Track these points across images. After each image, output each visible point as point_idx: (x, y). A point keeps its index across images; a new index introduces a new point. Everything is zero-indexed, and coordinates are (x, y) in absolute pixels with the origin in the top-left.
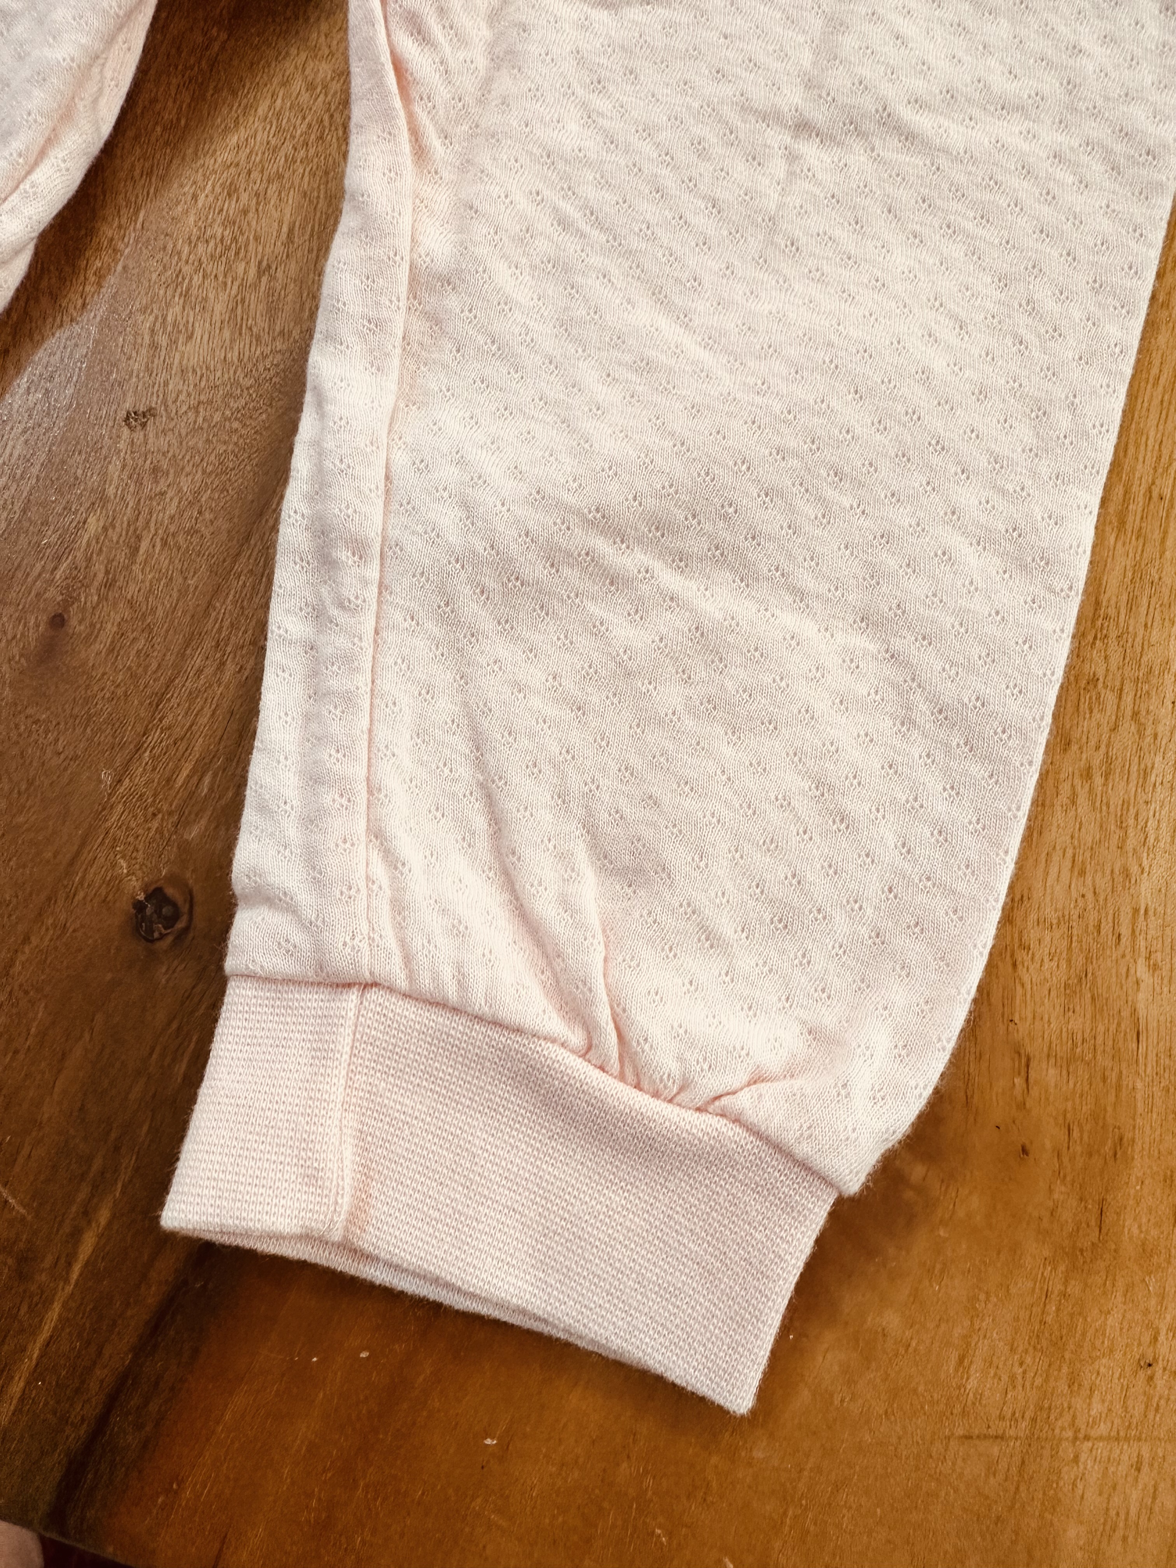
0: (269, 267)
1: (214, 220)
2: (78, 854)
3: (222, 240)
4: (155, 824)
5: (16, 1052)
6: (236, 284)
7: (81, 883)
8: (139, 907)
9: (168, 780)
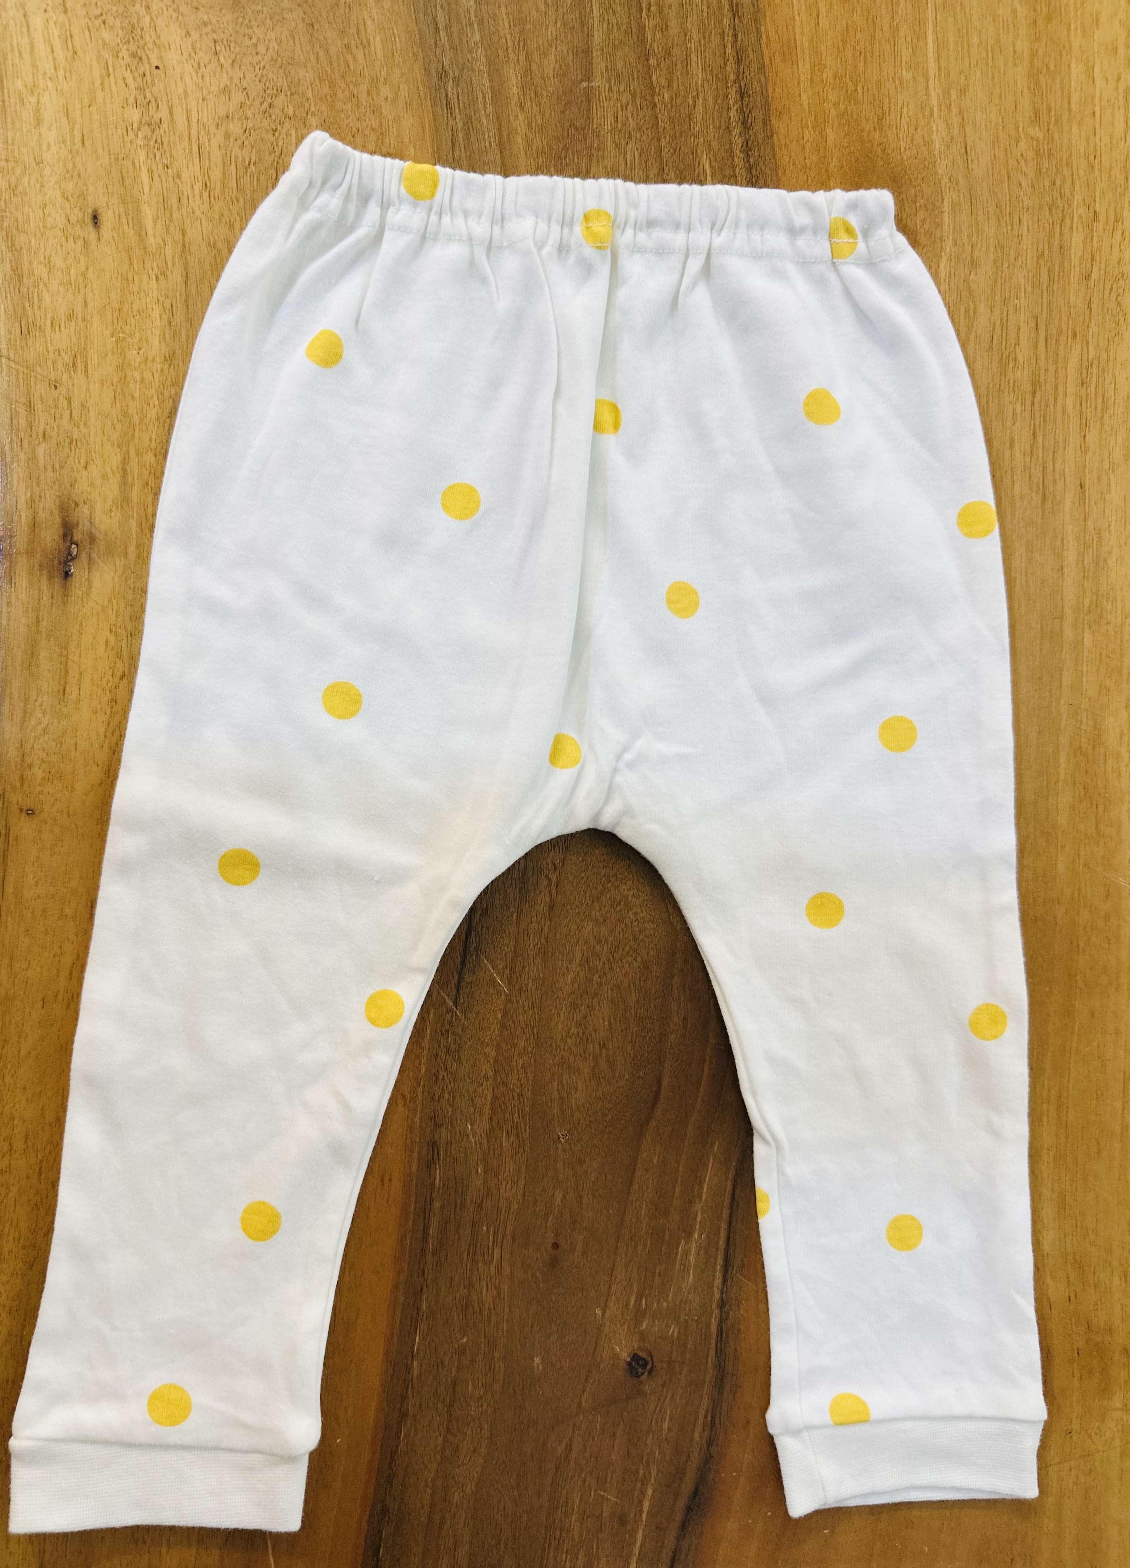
0: (604, 1044)
1: (571, 1025)
2: (595, 1348)
3: (578, 1035)
4: (626, 1327)
5: (593, 1438)
6: (591, 1057)
7: (601, 1360)
8: (630, 1364)
9: (627, 1305)
